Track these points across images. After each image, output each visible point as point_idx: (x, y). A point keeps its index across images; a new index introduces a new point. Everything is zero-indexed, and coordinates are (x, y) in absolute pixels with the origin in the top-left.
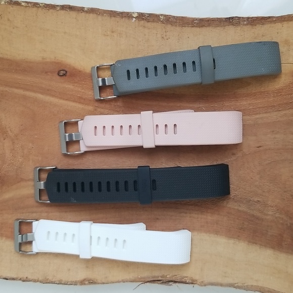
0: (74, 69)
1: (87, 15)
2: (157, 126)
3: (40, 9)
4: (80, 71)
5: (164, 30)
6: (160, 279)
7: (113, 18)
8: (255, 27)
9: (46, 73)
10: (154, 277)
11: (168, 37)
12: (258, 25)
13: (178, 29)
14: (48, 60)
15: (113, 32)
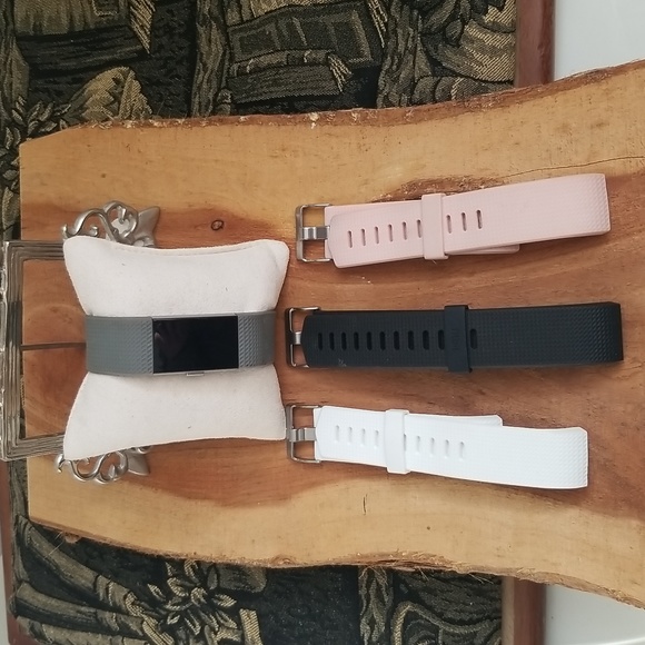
0: (233, 216)
1: (245, 128)
2: (449, 217)
3: (179, 128)
4: (242, 219)
5: (361, 136)
6: (391, 558)
7: (283, 128)
8: (507, 109)
9: (196, 227)
10: (383, 555)
11: (367, 146)
12: (512, 106)
13: (383, 130)
14: (197, 207)
15: (284, 150)
